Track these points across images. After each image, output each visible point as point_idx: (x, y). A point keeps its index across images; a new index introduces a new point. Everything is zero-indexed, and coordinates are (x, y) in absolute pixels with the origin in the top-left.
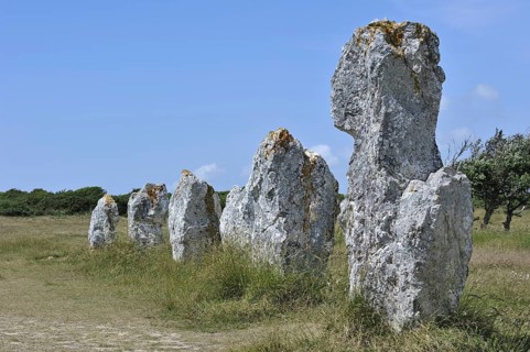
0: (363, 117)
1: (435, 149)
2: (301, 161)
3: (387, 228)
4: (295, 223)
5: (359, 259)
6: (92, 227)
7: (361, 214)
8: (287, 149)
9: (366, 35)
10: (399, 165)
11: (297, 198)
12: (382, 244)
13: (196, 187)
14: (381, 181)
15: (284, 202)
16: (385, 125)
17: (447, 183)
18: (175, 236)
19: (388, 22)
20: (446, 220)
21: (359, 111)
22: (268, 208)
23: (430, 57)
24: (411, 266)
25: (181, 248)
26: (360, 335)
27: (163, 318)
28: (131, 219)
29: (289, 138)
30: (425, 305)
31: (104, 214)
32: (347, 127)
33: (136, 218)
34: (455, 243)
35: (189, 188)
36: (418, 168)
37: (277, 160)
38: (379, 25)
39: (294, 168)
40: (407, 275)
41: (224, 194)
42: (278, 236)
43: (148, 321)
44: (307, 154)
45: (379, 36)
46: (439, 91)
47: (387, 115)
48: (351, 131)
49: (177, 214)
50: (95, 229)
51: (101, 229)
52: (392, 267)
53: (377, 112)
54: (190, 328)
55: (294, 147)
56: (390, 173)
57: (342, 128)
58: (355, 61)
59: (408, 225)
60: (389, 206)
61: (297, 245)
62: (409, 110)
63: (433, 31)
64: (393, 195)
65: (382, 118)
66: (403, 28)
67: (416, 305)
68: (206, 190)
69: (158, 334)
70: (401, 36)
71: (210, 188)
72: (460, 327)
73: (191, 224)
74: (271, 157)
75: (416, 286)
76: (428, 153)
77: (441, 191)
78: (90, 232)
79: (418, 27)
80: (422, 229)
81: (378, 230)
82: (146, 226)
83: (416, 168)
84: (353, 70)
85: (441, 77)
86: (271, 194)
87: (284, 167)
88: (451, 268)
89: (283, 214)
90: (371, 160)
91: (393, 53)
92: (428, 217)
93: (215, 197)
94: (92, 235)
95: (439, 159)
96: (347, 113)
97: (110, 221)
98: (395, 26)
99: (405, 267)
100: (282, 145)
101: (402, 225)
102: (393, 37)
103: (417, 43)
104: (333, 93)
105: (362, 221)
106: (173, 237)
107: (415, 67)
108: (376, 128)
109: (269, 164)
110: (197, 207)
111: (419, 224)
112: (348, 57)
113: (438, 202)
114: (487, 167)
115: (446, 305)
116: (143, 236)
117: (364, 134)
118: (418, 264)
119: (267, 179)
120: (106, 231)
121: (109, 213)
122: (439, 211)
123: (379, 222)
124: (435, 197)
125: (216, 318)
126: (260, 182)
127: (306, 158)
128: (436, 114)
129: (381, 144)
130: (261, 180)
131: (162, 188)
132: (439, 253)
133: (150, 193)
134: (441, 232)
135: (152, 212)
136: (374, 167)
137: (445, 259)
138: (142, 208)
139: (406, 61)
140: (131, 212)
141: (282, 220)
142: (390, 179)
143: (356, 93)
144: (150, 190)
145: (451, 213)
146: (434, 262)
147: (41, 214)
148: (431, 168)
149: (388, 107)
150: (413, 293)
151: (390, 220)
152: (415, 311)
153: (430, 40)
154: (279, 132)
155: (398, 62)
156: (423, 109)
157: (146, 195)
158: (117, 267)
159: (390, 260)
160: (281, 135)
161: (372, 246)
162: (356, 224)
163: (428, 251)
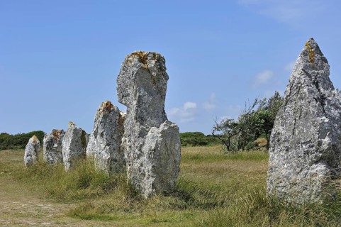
0: (130, 98)
1: (164, 112)
2: (117, 117)
3: (140, 150)
4: (114, 149)
5: (130, 165)
6: (25, 155)
7: (129, 144)
8: (110, 112)
9: (131, 59)
10: (146, 120)
11: (115, 136)
12: (138, 158)
13: (76, 132)
14: (137, 128)
15: (108, 138)
16: (139, 101)
17: (166, 128)
18: (66, 158)
19: (141, 52)
20: (166, 146)
21: (128, 95)
22: (101, 142)
23: (160, 68)
24: (150, 167)
25: (69, 164)
26: (129, 201)
27: (47, 198)
28: (45, 149)
29: (111, 105)
30: (158, 186)
31: (32, 147)
32: (123, 102)
33: (47, 148)
34: (171, 156)
35: (72, 131)
36: (155, 121)
37: (105, 117)
38: (136, 54)
39: (114, 121)
40: (149, 171)
41: (89, 135)
42: (106, 156)
43: (39, 200)
44: (121, 113)
45: (136, 59)
46: (166, 84)
47: (139, 96)
48: (125, 104)
49: (66, 145)
50: (27, 156)
51: (31, 156)
52: (143, 168)
53: (135, 95)
54: (59, 202)
55: (113, 110)
56: (142, 124)
57: (121, 102)
58: (126, 71)
59: (148, 148)
60: (141, 139)
61: (116, 161)
62: (151, 94)
63: (162, 56)
64: (142, 134)
65: (137, 98)
66: (147, 55)
67: (153, 186)
68: (81, 132)
69: (42, 205)
70: (147, 59)
71: (83, 132)
72: (174, 196)
73: (74, 151)
74: (101, 116)
75: (153, 177)
76: (160, 114)
77: (163, 132)
78: (25, 158)
79: (154, 54)
80: (154, 150)
81: (137, 151)
82: (53, 153)
83: (154, 121)
84: (126, 75)
85: (167, 78)
86: (102, 135)
87: (108, 121)
88: (170, 168)
89: (108, 145)
90: (133, 118)
91: (142, 67)
92: (157, 144)
93: (86, 136)
94: (26, 159)
95: (166, 117)
96: (123, 96)
97: (36, 151)
98: (144, 54)
99: (148, 168)
100: (107, 109)
101: (146, 149)
102: (143, 59)
103: (153, 62)
104: (117, 86)
105: (130, 147)
106: (65, 159)
107: (153, 73)
108: (135, 103)
109: (100, 119)
110: (77, 142)
111: (153, 148)
112: (123, 69)
113: (161, 137)
114: (267, 115)
115: (169, 185)
116: (51, 159)
117: (130, 106)
118: (153, 167)
119: (100, 127)
120: (34, 157)
121: (35, 146)
122: (162, 141)
123: (137, 147)
124: (160, 135)
125: (73, 198)
126: (97, 129)
127: (120, 115)
128: (165, 95)
129: (137, 110)
130: (98, 128)
131: (61, 132)
132: (163, 161)
133: (55, 135)
134: (164, 151)
135: (56, 145)
136: (134, 121)
137: (167, 164)
138: (51, 143)
139: (149, 70)
140: (45, 145)
141: (108, 148)
142: (141, 127)
143: (127, 86)
144: (55, 133)
145: (169, 142)
146: (161, 166)
147: (5, 149)
148: (161, 121)
149: (140, 92)
150: (152, 180)
151: (141, 146)
152: (153, 188)
153: (160, 61)
154: (106, 103)
155: (144, 71)
156: (157, 94)
157: (53, 136)
158: (36, 176)
159: (142, 165)
160: (107, 104)
161: (135, 158)
162: (128, 149)
163: (158, 160)
